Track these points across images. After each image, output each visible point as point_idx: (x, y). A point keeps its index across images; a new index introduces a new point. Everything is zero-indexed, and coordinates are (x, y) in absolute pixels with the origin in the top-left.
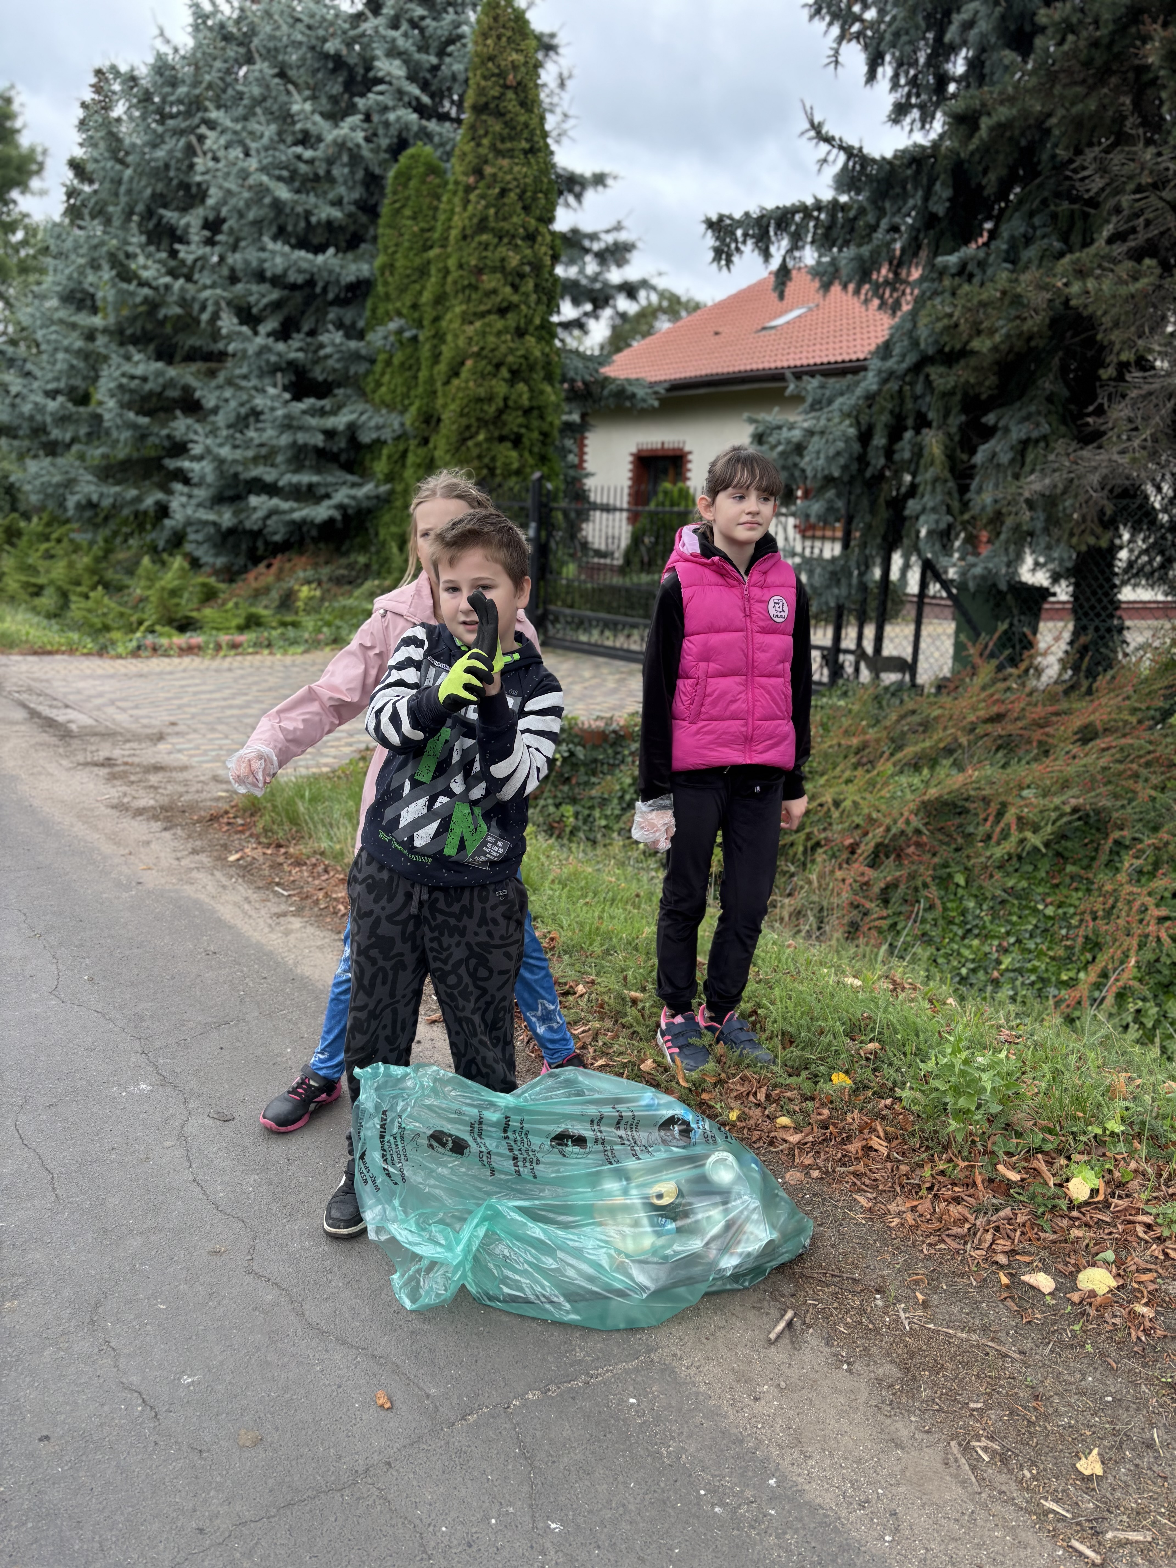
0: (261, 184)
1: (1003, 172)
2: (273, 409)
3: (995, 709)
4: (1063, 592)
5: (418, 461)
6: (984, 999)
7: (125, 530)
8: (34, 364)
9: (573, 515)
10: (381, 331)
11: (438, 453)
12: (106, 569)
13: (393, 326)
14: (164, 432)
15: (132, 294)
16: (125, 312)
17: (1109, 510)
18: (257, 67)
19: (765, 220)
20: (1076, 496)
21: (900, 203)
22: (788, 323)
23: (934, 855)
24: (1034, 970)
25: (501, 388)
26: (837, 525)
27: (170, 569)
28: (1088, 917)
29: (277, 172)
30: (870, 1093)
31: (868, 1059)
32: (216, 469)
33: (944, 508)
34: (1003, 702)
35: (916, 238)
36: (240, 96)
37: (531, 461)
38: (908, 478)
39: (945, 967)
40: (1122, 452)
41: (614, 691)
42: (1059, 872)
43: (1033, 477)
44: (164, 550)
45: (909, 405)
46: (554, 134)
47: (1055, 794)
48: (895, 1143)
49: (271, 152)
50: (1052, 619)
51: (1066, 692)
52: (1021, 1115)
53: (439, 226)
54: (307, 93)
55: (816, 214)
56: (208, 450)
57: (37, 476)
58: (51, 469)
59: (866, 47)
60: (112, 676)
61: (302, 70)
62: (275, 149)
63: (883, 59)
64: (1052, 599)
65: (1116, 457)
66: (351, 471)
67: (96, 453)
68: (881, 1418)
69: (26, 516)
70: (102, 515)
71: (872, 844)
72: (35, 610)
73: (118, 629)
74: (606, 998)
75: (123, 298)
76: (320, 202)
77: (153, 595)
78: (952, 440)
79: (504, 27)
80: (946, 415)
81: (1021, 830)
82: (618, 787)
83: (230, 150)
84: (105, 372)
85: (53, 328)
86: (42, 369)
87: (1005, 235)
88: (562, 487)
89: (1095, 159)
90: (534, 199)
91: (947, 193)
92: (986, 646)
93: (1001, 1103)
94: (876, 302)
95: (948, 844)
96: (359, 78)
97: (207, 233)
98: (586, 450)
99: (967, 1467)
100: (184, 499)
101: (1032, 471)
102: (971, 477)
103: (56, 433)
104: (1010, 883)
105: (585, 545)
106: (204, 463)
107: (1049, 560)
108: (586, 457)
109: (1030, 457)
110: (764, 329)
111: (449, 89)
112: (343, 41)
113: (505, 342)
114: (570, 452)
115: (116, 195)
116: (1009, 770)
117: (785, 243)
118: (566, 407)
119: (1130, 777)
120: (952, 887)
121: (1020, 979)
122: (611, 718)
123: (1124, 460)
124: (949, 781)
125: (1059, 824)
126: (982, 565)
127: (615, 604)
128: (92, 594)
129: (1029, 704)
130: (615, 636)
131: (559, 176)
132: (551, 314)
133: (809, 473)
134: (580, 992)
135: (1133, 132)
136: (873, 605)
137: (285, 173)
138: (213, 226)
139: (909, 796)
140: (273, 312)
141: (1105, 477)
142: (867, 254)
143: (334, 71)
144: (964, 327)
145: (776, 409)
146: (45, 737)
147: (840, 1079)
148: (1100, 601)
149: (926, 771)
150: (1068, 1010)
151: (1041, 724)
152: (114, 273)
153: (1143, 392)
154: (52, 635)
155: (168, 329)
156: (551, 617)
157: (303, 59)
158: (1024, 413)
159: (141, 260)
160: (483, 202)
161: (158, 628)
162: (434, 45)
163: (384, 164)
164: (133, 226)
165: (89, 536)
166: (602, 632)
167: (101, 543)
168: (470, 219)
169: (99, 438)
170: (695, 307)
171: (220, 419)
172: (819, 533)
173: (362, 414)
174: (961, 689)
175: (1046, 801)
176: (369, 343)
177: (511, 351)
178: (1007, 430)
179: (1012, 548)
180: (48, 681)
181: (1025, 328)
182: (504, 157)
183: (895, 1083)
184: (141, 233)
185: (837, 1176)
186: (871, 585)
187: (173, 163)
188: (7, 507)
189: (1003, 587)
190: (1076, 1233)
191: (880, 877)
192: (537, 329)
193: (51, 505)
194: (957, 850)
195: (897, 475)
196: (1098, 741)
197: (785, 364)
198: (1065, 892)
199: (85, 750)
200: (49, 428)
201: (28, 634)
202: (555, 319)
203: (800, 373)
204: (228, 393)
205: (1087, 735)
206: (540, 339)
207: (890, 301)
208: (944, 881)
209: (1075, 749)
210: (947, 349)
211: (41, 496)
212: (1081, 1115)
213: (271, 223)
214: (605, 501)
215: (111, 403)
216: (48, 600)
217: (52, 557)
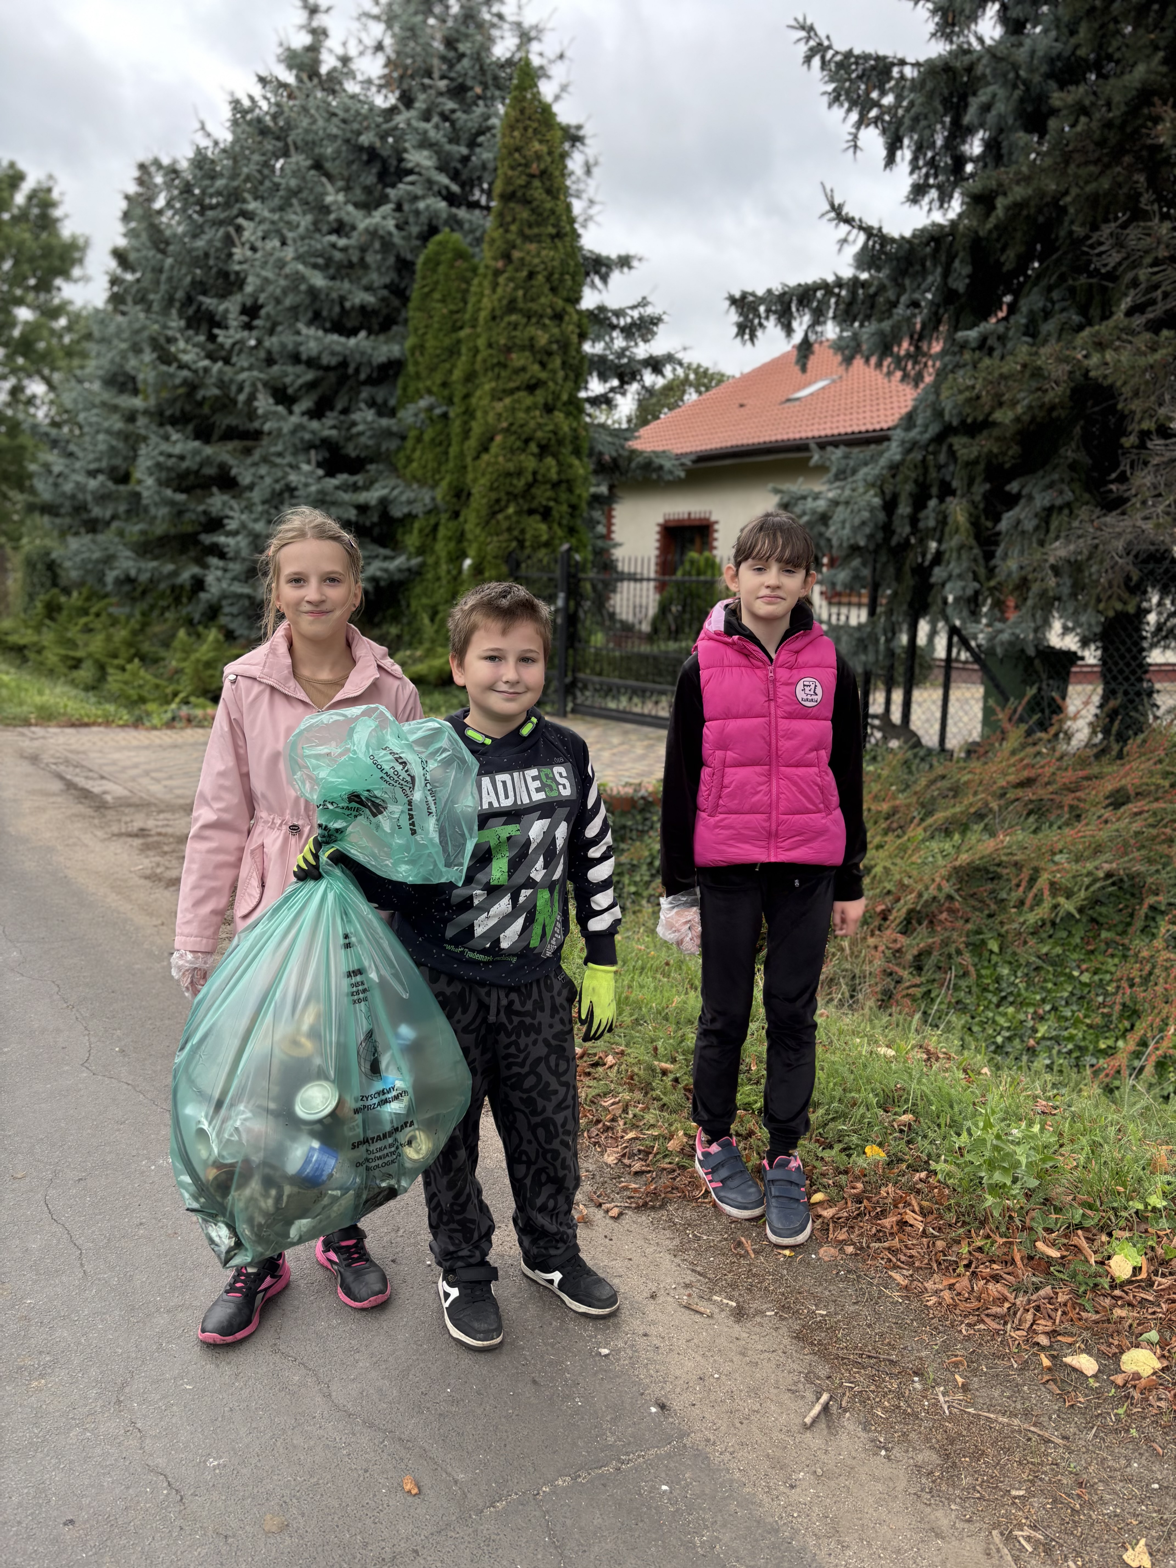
0: (297, 273)
1: (1021, 249)
2: (306, 485)
3: (1025, 774)
4: (1091, 656)
5: (449, 534)
6: (1020, 1068)
7: (163, 603)
8: (77, 445)
9: (600, 586)
10: (411, 408)
11: (468, 527)
12: (142, 642)
13: (423, 403)
14: (201, 508)
15: (172, 376)
16: (165, 395)
17: (1135, 577)
18: (293, 159)
19: (787, 297)
20: (1101, 562)
21: (920, 279)
22: (812, 394)
23: (967, 921)
24: (1071, 1038)
25: (530, 463)
26: (863, 591)
27: (205, 641)
28: (1125, 984)
29: (313, 260)
30: (904, 1166)
31: (901, 1131)
32: (250, 544)
33: (971, 575)
34: (1033, 766)
35: (936, 313)
36: (277, 187)
37: (560, 533)
38: (933, 545)
39: (980, 1036)
40: (1146, 518)
41: (643, 757)
42: (1094, 938)
43: (1057, 544)
44: (199, 623)
45: (933, 474)
46: (580, 219)
47: (1088, 858)
48: (930, 1218)
49: (307, 241)
50: (1080, 682)
51: (1097, 757)
52: (1060, 1190)
53: (470, 307)
54: (340, 184)
55: (836, 290)
56: (243, 526)
57: (77, 553)
58: (93, 547)
59: (884, 132)
60: (147, 748)
61: (337, 162)
62: (311, 238)
63: (901, 142)
64: (1080, 663)
65: (1140, 523)
66: (384, 545)
67: (135, 529)
68: (920, 1506)
69: (67, 591)
70: (139, 590)
71: (904, 910)
72: (73, 683)
73: (154, 700)
74: (636, 1070)
75: (162, 382)
76: (354, 288)
77: (188, 667)
78: (976, 508)
79: (530, 119)
80: (971, 483)
81: (1054, 895)
82: (647, 853)
83: (267, 241)
84: (143, 450)
85: (95, 411)
86: (85, 450)
87: (1024, 309)
88: (590, 557)
89: (1111, 234)
90: (562, 280)
91: (967, 270)
92: (1015, 711)
93: (1039, 1177)
94: (899, 374)
95: (981, 910)
96: (392, 169)
97: (245, 318)
98: (614, 521)
99: (1009, 1558)
100: (219, 573)
101: (1057, 538)
102: (997, 544)
103: (97, 511)
104: (1045, 950)
105: (612, 616)
106: (239, 538)
107: (1078, 624)
108: (614, 528)
109: (1054, 524)
110: (789, 400)
111: (480, 179)
112: (377, 134)
113: (534, 418)
114: (598, 523)
115: (157, 282)
116: (1040, 835)
117: (807, 319)
118: (593, 480)
119: (1164, 842)
120: (986, 954)
121: (1057, 1048)
122: (640, 784)
123: (1148, 526)
124: (980, 847)
125: (1092, 889)
126: (1009, 631)
127: (643, 672)
128: (129, 667)
129: (1059, 769)
130: (643, 703)
131: (586, 258)
132: (578, 389)
133: (835, 542)
134: (609, 1064)
135: (1148, 208)
136: (900, 670)
137: (320, 261)
138: (251, 311)
139: (941, 862)
140: (307, 392)
141: (1130, 543)
142: (888, 329)
143: (369, 162)
144: (985, 398)
145: (801, 480)
146: (81, 809)
147: (874, 1153)
148: (1128, 665)
149: (957, 837)
150: (1107, 1080)
151: (1072, 788)
152: (155, 355)
153: (1165, 459)
154: (90, 707)
155: (206, 410)
156: (580, 685)
157: (338, 152)
158: (1047, 480)
159: (181, 344)
160: (512, 285)
161: (193, 699)
162: (465, 136)
163: (415, 251)
164: (174, 312)
165: (127, 610)
166: (630, 699)
167: (138, 616)
168: (500, 300)
169: (138, 515)
170: (721, 378)
171: (256, 496)
172: (845, 600)
173: (393, 489)
174: (990, 754)
175: (1078, 867)
176: (400, 420)
177: (540, 426)
178: (1030, 498)
179: (1039, 614)
180: (84, 753)
181: (1046, 399)
182: (531, 241)
183: (929, 1156)
184: (181, 318)
185: (871, 1252)
186: (898, 651)
187: (212, 251)
188: (48, 583)
189: (1031, 652)
190: (1118, 1312)
191: (912, 945)
192: (564, 404)
193: (91, 580)
194: (990, 916)
195: (922, 541)
196: (1130, 806)
197: (810, 435)
198: (1100, 958)
199: (119, 821)
200: (90, 506)
201: (66, 706)
202: (583, 394)
203: (824, 444)
204: (263, 470)
205: (1118, 800)
206: (568, 414)
207: (913, 373)
208: (978, 948)
209: (1107, 814)
210: (969, 420)
211: (81, 572)
212: (1121, 1189)
213: (306, 309)
214: (632, 570)
215: (150, 481)
216: (86, 673)
217: (90, 630)
